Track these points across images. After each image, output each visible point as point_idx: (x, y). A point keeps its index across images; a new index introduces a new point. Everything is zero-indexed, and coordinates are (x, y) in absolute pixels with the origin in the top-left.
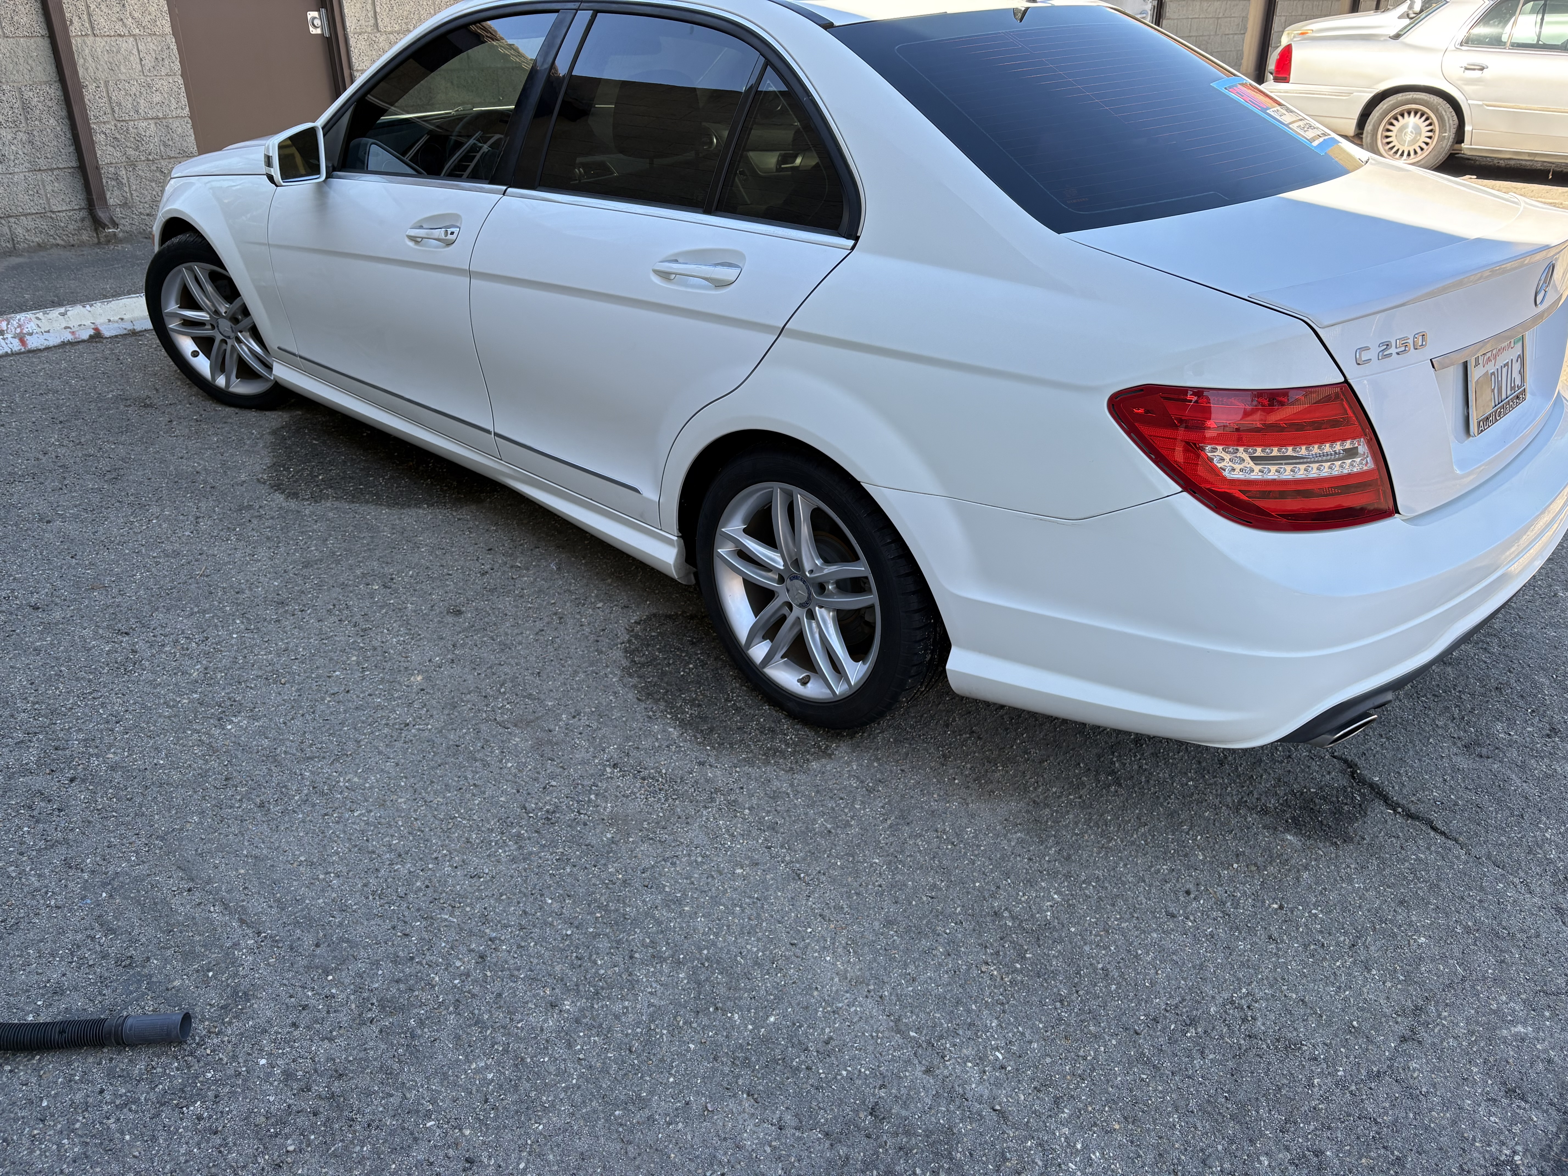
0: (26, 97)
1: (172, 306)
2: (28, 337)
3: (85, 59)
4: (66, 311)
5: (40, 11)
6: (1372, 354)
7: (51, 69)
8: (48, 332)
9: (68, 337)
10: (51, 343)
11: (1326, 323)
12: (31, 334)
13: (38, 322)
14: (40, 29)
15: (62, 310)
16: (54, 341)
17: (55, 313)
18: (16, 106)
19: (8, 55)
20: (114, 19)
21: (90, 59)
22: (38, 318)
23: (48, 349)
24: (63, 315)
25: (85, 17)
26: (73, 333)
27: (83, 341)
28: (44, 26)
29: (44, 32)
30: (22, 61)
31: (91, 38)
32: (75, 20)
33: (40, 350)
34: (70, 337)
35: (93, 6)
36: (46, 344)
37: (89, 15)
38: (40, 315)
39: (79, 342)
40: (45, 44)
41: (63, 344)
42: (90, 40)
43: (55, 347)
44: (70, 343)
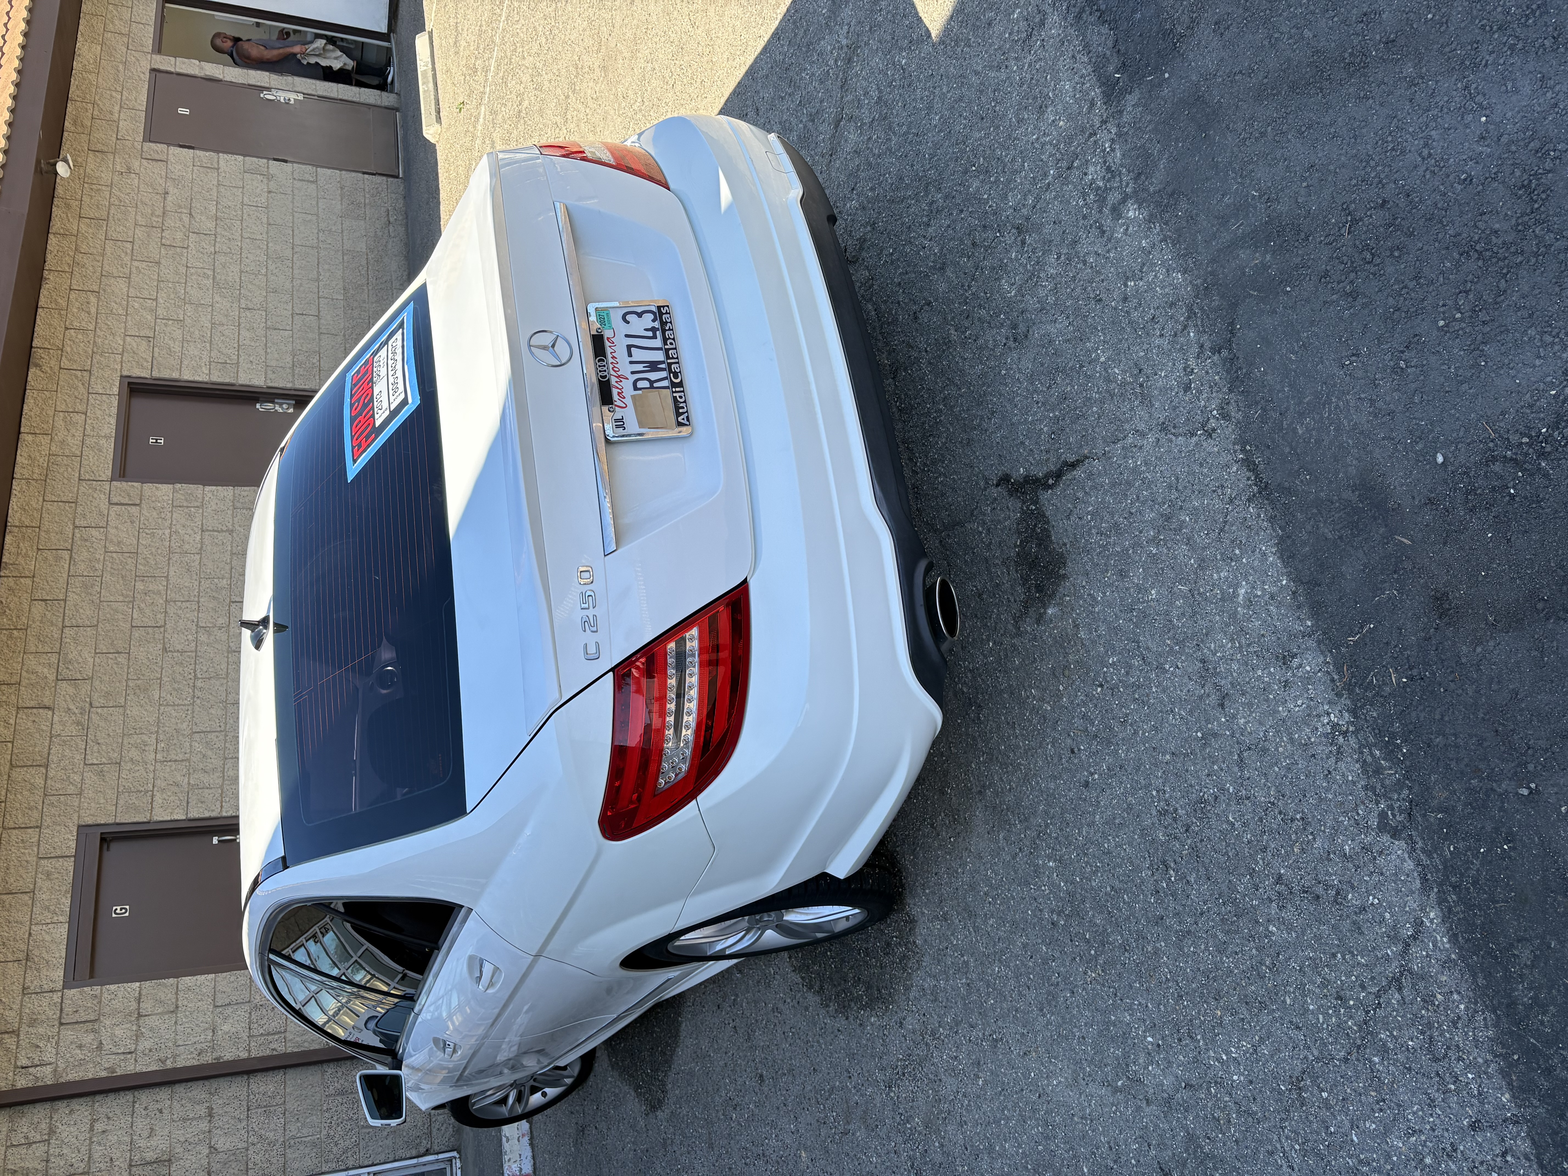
0: (333, 1092)
1: (504, 1111)
2: (523, 1172)
3: (305, 1041)
4: (505, 1136)
5: (264, 1074)
6: (590, 639)
7: (312, 1069)
8: (520, 1155)
9: (526, 1140)
10: (530, 1154)
11: (557, 695)
12: (521, 1169)
13: (512, 1161)
14: (279, 1076)
15: (504, 1139)
16: (528, 1152)
17: (506, 1146)
18: (340, 1100)
19: (299, 1103)
20: (272, 1014)
21: (304, 1038)
22: (509, 1160)
23: (534, 1157)
24: (508, 1140)
25: (270, 1038)
26: (523, 1135)
27: (531, 1128)
28: (276, 1072)
29: (282, 1072)
30: (304, 1092)
31: (287, 1034)
32: (272, 1046)
33: (534, 1164)
34: (526, 1138)
35: (261, 1031)
36: (530, 1158)
37: (269, 1034)
38: (506, 1158)
39: (531, 1132)
40: (291, 1073)
41: (531, 1144)
42: (290, 1036)
43: (533, 1152)
44: (532, 1139)
